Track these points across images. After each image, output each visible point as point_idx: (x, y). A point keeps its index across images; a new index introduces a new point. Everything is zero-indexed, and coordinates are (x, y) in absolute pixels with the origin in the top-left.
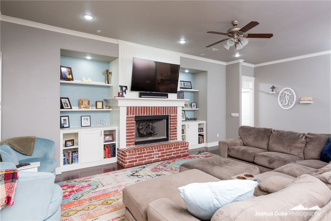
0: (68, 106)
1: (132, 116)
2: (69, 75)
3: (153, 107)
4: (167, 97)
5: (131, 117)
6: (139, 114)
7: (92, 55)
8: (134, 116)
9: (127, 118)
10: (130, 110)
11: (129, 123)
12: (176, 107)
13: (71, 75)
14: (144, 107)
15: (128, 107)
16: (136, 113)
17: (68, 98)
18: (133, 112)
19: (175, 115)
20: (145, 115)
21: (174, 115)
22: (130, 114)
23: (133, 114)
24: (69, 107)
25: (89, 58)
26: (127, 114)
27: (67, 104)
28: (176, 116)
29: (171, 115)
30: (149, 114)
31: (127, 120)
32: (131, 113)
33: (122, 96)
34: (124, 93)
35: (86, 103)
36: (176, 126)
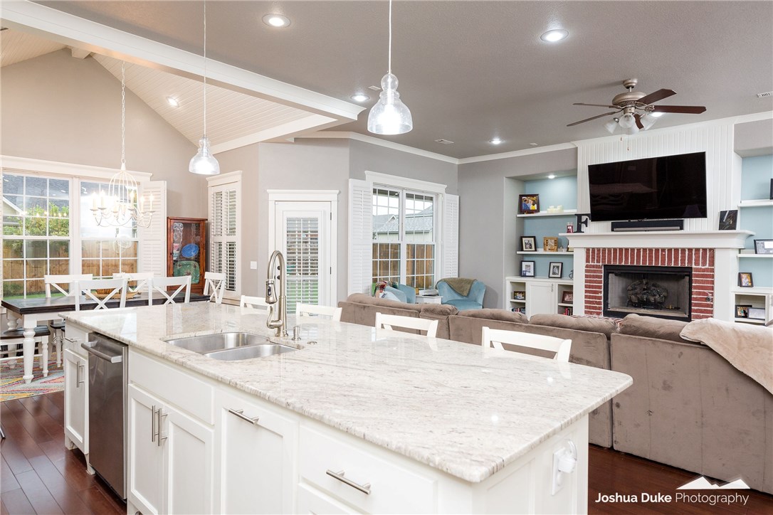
0: (531, 248)
1: (595, 264)
2: (534, 205)
3: (642, 250)
4: (679, 228)
5: (593, 266)
6: (609, 261)
7: (555, 173)
8: (601, 264)
9: (587, 266)
10: (591, 253)
11: (590, 276)
12: (710, 249)
13: (536, 205)
14: (620, 249)
15: (588, 250)
16: (604, 259)
17: (534, 237)
18: (599, 257)
19: (707, 266)
20: (623, 264)
21: (703, 267)
22: (593, 261)
23: (598, 261)
24: (533, 249)
25: (551, 177)
26: (587, 261)
27: (531, 245)
28: (713, 270)
29: (694, 266)
30: (632, 262)
31: (586, 271)
32: (593, 258)
33: (579, 230)
34: (583, 225)
35: (551, 243)
36: (712, 293)
